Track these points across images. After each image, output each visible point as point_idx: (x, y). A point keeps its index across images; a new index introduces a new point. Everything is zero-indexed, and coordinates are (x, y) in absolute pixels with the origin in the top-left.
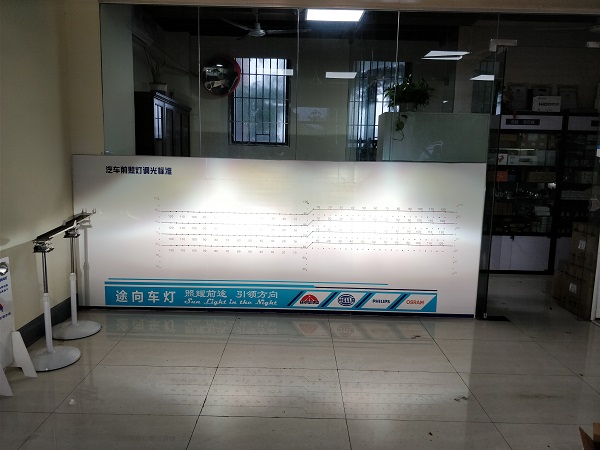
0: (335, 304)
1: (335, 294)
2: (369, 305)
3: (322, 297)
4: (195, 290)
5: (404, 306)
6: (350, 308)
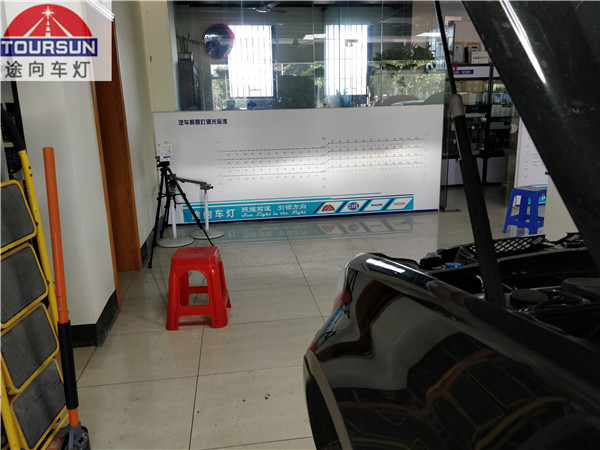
0: (346, 210)
1: (346, 202)
2: (369, 209)
3: (336, 205)
4: (249, 207)
5: (392, 207)
6: (356, 211)
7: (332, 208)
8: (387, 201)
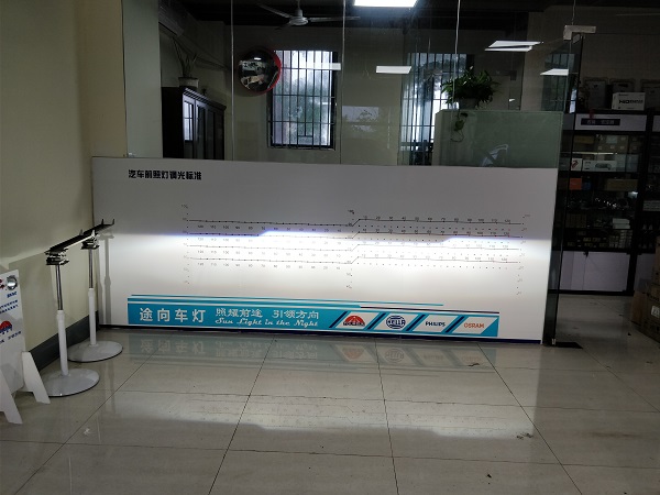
0: (382, 327)
1: (383, 315)
2: (421, 328)
3: (368, 318)
4: (228, 308)
5: (461, 330)
6: (400, 331)
7: (360, 321)
8: (453, 319)
